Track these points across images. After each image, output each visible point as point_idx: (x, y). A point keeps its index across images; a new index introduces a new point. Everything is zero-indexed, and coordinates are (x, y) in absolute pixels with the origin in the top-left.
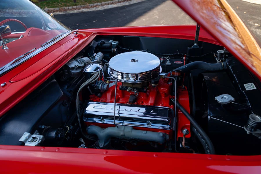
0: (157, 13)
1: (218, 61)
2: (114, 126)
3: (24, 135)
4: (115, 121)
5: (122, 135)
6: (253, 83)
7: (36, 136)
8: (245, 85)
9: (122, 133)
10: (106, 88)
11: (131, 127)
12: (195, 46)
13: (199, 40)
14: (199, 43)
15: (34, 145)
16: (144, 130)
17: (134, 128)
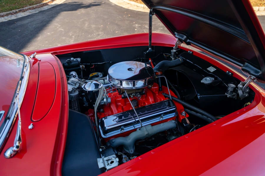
0: (59, 26)
1: (173, 58)
2: (135, 130)
3: (99, 161)
4: (141, 124)
5: (147, 134)
6: (211, 67)
7: (109, 158)
8: (207, 69)
9: (146, 133)
10: (110, 101)
11: (150, 125)
12: (150, 50)
13: (152, 45)
14: (152, 47)
15: (117, 165)
16: (161, 123)
17: (153, 125)
